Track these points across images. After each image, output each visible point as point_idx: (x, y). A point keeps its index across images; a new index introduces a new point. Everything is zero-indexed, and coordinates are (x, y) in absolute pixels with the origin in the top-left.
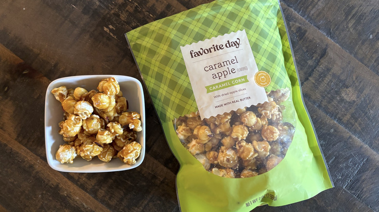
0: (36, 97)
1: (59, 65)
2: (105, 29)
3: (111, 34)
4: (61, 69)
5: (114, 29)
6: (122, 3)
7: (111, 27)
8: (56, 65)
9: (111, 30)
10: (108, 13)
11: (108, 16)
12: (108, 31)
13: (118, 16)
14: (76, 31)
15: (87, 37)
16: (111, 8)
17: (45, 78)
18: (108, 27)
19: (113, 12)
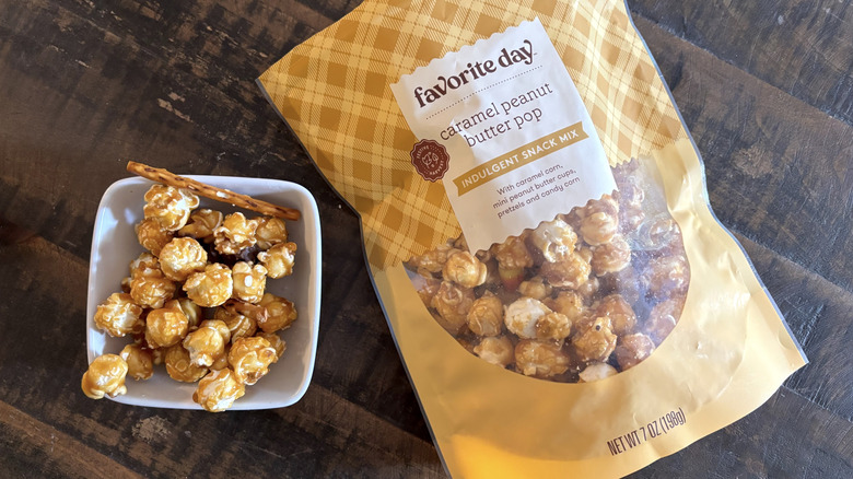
0: (24, 288)
1: (67, 205)
2: (163, 103)
3: (178, 113)
4: (74, 214)
5: (183, 100)
6: (191, 38)
7: (174, 96)
8: (60, 206)
9: (176, 104)
10: (162, 67)
11: (165, 72)
12: (170, 108)
13: (186, 68)
14: (96, 120)
15: (124, 127)
16: (169, 54)
17: (40, 239)
18: (167, 99)
19: (173, 61)
